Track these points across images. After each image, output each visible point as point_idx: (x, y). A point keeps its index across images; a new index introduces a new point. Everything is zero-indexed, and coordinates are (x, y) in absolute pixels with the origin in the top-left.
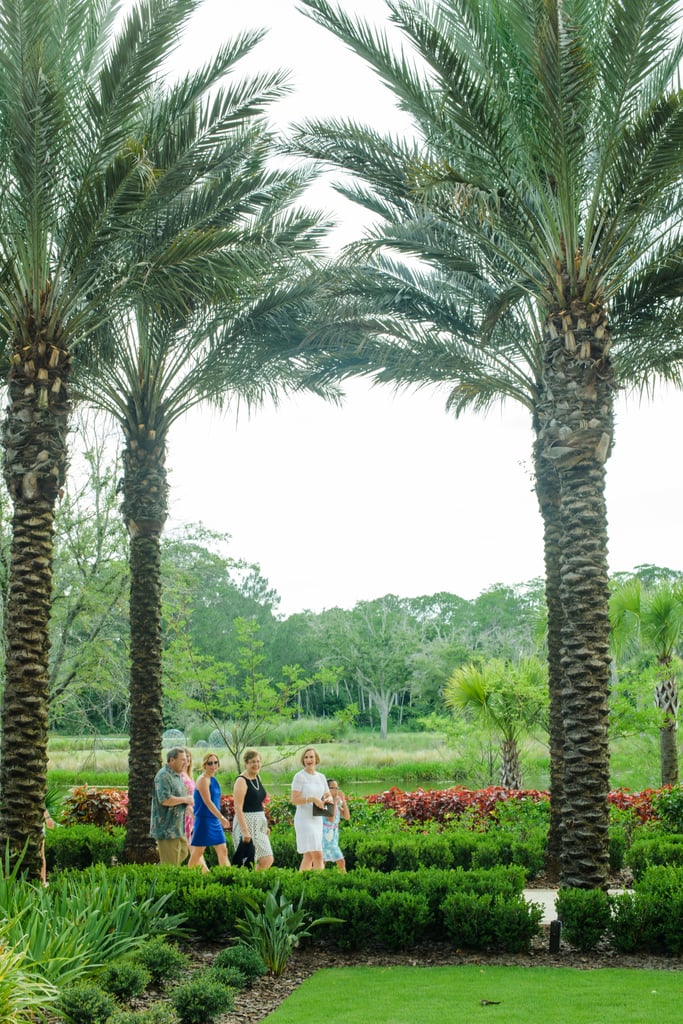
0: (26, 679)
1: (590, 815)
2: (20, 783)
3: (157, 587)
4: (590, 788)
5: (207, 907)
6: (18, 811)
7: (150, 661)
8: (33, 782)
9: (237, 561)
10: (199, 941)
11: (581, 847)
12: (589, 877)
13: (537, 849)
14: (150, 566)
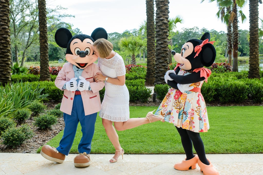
0: (3, 30)
1: (163, 64)
2: (3, 59)
3: (45, 12)
4: (163, 57)
5: (55, 92)
6: (3, 67)
7: (44, 32)
8: (6, 59)
9: (69, 15)
10: (54, 101)
11: (161, 73)
12: (163, 81)
13: (144, 77)
14: (43, 7)
